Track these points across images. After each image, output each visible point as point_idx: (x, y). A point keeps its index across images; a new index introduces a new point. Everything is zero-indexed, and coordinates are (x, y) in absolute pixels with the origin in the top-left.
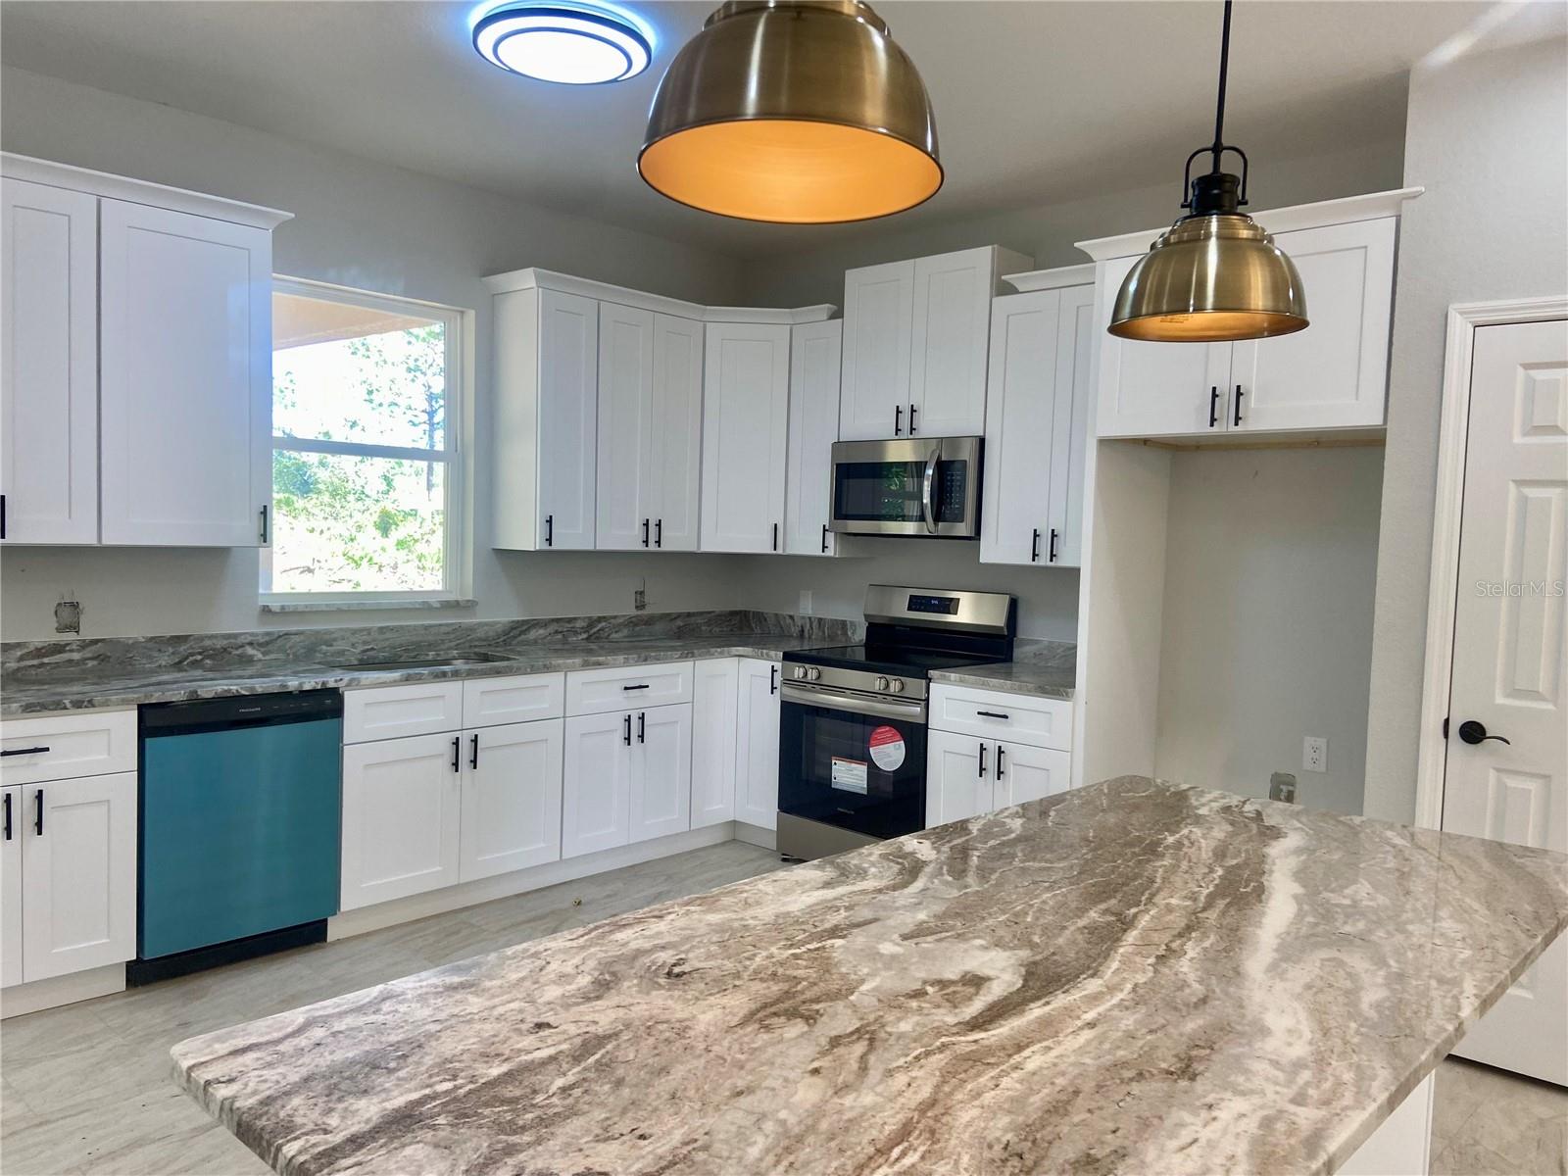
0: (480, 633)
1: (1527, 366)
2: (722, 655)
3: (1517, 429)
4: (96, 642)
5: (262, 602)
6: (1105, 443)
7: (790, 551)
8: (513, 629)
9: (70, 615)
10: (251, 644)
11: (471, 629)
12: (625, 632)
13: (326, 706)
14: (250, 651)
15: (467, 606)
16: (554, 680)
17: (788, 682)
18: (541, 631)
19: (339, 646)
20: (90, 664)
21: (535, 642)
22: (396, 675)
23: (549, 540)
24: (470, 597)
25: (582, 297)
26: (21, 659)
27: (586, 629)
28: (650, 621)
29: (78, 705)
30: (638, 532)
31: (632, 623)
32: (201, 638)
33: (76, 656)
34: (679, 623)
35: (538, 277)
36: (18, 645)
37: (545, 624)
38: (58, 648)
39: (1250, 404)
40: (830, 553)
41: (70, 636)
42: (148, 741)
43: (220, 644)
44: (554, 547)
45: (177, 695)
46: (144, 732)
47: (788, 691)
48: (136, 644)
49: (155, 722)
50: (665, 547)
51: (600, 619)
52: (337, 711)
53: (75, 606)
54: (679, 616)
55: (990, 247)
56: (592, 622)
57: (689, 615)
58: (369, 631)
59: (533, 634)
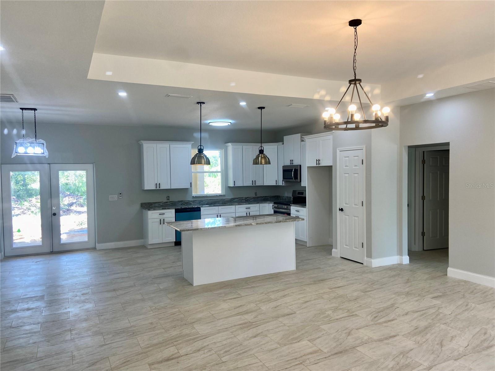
0: (226, 200)
1: (345, 157)
2: (265, 203)
3: (344, 166)
4: (171, 201)
5: (193, 196)
6: (308, 167)
7: (279, 185)
8: (232, 199)
9: (168, 198)
10: (191, 202)
11: (224, 199)
12: (253, 199)
13: (198, 210)
14: (191, 203)
15: (224, 196)
16: (233, 207)
17: (275, 207)
18: (237, 200)
19: (204, 202)
20: (171, 204)
21: (236, 201)
22: (208, 205)
23: (235, 185)
24: (224, 194)
25: (239, 146)
26: (162, 204)
27: (245, 199)
28: (258, 198)
29: (168, 209)
30: (251, 182)
31: (254, 198)
32: (185, 201)
33: (169, 203)
34: (264, 198)
35: (231, 144)
36: (162, 202)
37: (237, 198)
38: (167, 202)
39: (321, 162)
40: (284, 185)
41: (168, 201)
42: (176, 213)
43: (187, 202)
44: (235, 186)
45: (179, 208)
46: (176, 212)
47: (274, 209)
48: (176, 202)
49: (177, 211)
50: (256, 185)
51: (248, 198)
52: (200, 210)
53: (169, 197)
54: (264, 197)
55: (300, 134)
56: (246, 198)
57: (266, 196)
58: (208, 200)
59: (235, 200)
